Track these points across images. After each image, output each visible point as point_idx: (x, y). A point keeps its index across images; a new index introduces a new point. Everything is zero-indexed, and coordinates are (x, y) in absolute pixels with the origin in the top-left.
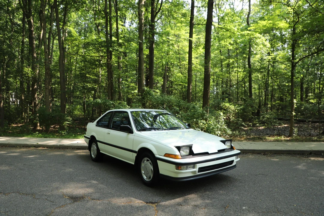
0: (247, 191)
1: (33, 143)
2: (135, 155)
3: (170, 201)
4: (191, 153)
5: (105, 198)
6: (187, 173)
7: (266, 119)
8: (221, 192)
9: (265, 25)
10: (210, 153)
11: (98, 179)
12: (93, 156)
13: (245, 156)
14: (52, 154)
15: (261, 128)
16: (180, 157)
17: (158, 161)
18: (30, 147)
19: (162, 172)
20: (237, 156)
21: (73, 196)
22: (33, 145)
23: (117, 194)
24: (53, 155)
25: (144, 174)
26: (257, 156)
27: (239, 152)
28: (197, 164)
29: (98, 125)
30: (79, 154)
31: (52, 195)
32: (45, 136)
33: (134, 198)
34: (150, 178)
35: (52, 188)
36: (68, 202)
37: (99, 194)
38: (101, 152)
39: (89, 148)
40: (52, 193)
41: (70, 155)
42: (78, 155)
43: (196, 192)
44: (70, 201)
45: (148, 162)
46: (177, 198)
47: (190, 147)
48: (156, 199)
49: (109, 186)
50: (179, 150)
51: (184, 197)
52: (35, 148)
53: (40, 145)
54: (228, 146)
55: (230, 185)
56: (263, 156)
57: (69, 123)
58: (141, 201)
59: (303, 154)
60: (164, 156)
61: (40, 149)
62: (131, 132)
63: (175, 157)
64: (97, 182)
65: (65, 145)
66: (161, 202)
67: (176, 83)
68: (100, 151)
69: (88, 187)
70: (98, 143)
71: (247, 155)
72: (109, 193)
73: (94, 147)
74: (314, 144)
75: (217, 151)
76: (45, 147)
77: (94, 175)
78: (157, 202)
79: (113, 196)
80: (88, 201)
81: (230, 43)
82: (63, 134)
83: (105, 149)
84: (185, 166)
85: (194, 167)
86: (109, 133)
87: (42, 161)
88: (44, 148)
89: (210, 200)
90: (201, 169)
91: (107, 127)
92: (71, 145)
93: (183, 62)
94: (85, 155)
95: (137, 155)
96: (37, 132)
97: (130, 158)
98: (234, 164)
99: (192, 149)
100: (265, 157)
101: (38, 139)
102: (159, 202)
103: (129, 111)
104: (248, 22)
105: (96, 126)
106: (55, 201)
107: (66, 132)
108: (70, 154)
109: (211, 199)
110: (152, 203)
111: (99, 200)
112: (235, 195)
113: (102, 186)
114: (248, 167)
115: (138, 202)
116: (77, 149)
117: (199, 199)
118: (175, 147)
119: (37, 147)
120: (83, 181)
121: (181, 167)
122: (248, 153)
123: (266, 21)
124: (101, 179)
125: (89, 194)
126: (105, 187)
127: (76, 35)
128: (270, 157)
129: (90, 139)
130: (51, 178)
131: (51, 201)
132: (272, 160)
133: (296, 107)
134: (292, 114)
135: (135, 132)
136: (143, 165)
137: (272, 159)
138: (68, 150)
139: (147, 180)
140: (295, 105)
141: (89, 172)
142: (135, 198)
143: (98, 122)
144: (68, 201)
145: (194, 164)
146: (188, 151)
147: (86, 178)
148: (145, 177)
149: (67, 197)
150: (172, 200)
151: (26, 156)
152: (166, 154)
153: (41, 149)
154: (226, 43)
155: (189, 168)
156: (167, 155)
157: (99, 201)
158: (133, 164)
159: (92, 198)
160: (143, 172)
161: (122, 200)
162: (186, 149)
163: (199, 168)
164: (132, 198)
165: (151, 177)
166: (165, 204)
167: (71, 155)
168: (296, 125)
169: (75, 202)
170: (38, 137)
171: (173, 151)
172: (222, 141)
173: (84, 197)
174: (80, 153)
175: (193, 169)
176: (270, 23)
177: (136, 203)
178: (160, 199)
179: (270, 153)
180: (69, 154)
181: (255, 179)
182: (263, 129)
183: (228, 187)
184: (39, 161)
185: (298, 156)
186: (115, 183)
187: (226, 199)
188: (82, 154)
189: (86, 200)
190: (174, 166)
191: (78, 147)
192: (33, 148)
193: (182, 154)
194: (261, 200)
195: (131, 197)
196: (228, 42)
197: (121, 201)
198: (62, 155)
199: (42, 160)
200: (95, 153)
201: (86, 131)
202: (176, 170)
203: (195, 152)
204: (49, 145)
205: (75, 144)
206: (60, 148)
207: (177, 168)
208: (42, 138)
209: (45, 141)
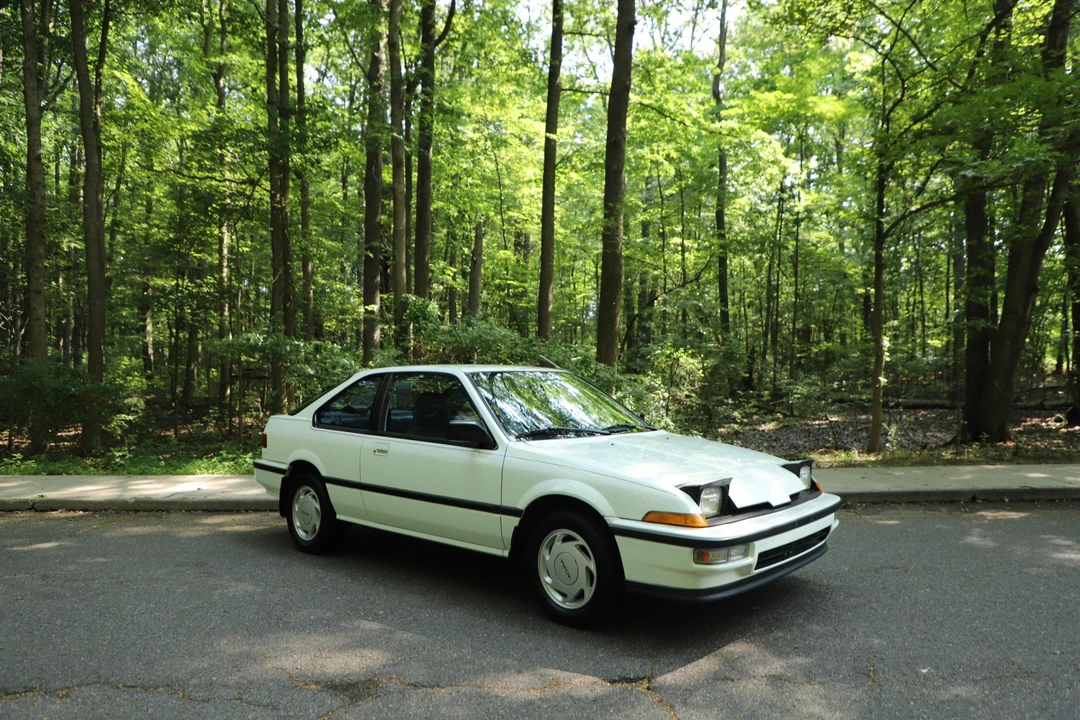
1: (19, 494)
2: (515, 521)
4: (728, 508)
5: (454, 677)
6: (726, 572)
7: (799, 398)
9: (774, 105)
10: (774, 504)
11: (375, 615)
12: (301, 533)
15: (763, 427)
16: (702, 521)
17: (619, 539)
18: (12, 511)
19: (634, 574)
22: (26, 502)
23: (488, 660)
25: (552, 586)
27: (837, 499)
28: (757, 543)
29: (320, 420)
31: (250, 683)
32: (52, 468)
34: (581, 598)
37: (425, 666)
38: (338, 517)
39: (285, 506)
40: (241, 674)
44: (338, 700)
45: (571, 545)
47: (724, 489)
49: (436, 635)
50: (697, 500)
52: (38, 515)
53: (51, 501)
54: (806, 481)
57: (131, 418)
58: (590, 678)
59: (952, 502)
60: (645, 520)
61: (60, 519)
62: (488, 443)
63: (686, 520)
64: (380, 626)
65: (155, 498)
66: (656, 675)
67: (497, 281)
68: (335, 514)
70: (327, 485)
72: (456, 659)
73: (307, 501)
74: (970, 472)
75: (789, 500)
76: (74, 510)
77: (350, 602)
78: (641, 675)
80: (400, 693)
81: (668, 158)
82: (118, 460)
84: (723, 551)
85: (746, 554)
86: (385, 452)
87: (102, 560)
88: (71, 514)
89: (806, 657)
90: (765, 558)
92: (180, 497)
93: (510, 213)
94: (251, 532)
95: (521, 522)
96: (19, 456)
97: (493, 536)
99: (730, 493)
101: (29, 480)
102: (648, 674)
103: (460, 371)
104: (716, 94)
105: (314, 425)
106: (279, 703)
107: (130, 451)
109: (806, 653)
110: (628, 680)
111: (439, 686)
112: (866, 635)
113: (407, 636)
115: (582, 684)
116: (204, 510)
117: (767, 655)
118: (678, 489)
119: (42, 511)
120: (328, 625)
121: (708, 555)
123: (778, 93)
124: (386, 614)
125: (389, 669)
126: (423, 638)
127: (144, 102)
129: (287, 474)
130: (195, 619)
131: (265, 706)
133: (888, 359)
134: (879, 382)
135: (503, 442)
136: (545, 556)
138: (173, 516)
139: (569, 606)
140: (887, 354)
141: (319, 590)
143: (319, 413)
144: (330, 701)
145: (746, 541)
146: (718, 501)
147: (329, 614)
148: (557, 598)
149: (314, 687)
150: (690, 667)
151: (23, 545)
152: (649, 513)
153: (66, 518)
154: (656, 155)
155: (735, 555)
156: (651, 517)
157: (442, 691)
158: (506, 554)
159: (408, 681)
160: (548, 579)
161: (522, 678)
162: (713, 494)
163: (762, 556)
164: (552, 671)
165: (588, 596)
166: (674, 680)
167: (201, 533)
168: (864, 417)
169: (357, 701)
170: (23, 473)
171: (677, 502)
172: (785, 467)
173: (379, 682)
175: (743, 558)
176: (790, 101)
177: (577, 686)
178: (645, 664)
181: (883, 583)
182: (774, 431)
183: (824, 610)
184: (89, 560)
185: (944, 510)
186: (446, 623)
187: (850, 649)
188: (237, 528)
189: (391, 690)
190: (688, 552)
191: (211, 503)
192: (28, 514)
193: (705, 513)
196: (661, 153)
197: (519, 684)
198: (163, 535)
199: (104, 557)
200: (311, 525)
201: (265, 446)
202: (696, 563)
203: (739, 503)
204: (91, 502)
205: (190, 493)
206: (139, 511)
207: (700, 558)
208: (43, 478)
209: (65, 486)
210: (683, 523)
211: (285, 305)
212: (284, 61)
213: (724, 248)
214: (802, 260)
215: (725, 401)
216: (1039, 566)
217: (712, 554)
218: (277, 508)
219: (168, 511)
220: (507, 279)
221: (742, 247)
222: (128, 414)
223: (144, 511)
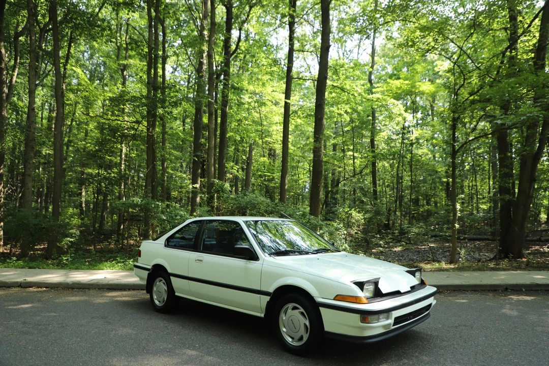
1: (13, 279)
2: (268, 298)
4: (378, 294)
6: (377, 327)
7: (414, 235)
9: (399, 86)
10: (402, 291)
11: (194, 347)
12: (157, 302)
14: (64, 300)
15: (395, 249)
16: (365, 300)
17: (321, 309)
18: (9, 287)
19: (328, 327)
22: (17, 283)
24: (69, 302)
25: (287, 333)
27: (435, 289)
28: (394, 312)
29: (169, 243)
32: (31, 265)
34: (302, 340)
39: (149, 287)
41: (103, 301)
45: (297, 311)
47: (376, 283)
49: (226, 358)
50: (362, 289)
52: (23, 289)
53: (31, 283)
54: (418, 279)
55: (430, 345)
57: (72, 240)
59: (495, 290)
60: (334, 299)
61: (34, 292)
62: (254, 257)
63: (356, 300)
64: (197, 353)
65: (83, 282)
67: (260, 173)
68: (175, 293)
69: (186, 363)
70: (171, 277)
73: (160, 286)
74: (504, 275)
75: (410, 289)
76: (41, 288)
77: (181, 339)
81: (346, 112)
82: (64, 261)
84: (376, 316)
85: (388, 318)
86: (201, 261)
87: (54, 314)
88: (40, 289)
90: (398, 320)
91: (194, 248)
92: (95, 281)
93: (267, 139)
94: (131, 301)
95: (270, 299)
96: (15, 258)
97: (256, 306)
99: (379, 286)
101: (19, 271)
103: (240, 220)
104: (370, 81)
105: (165, 246)
108: (101, 299)
116: (107, 289)
118: (352, 283)
119: (25, 287)
120: (169, 352)
121: (368, 318)
123: (401, 81)
124: (200, 346)
126: (218, 360)
127: (87, 82)
129: (151, 271)
130: (100, 347)
132: (457, 302)
133: (459, 215)
134: (455, 227)
135: (262, 257)
136: (283, 317)
138: (91, 291)
139: (295, 344)
140: (459, 212)
141: (165, 333)
143: (168, 240)
145: (388, 311)
146: (373, 289)
147: (170, 346)
148: (289, 340)
151: (14, 305)
152: (337, 295)
153: (37, 291)
154: (340, 111)
155: (382, 319)
156: (338, 297)
158: (262, 315)
160: (284, 330)
162: (370, 286)
163: (396, 319)
165: (305, 339)
167: (105, 301)
168: (447, 244)
170: (16, 267)
171: (352, 290)
172: (407, 272)
174: (119, 296)
176: (407, 85)
180: (99, 301)
182: (401, 251)
184: (47, 314)
185: (491, 295)
186: (231, 352)
188: (124, 299)
190: (357, 316)
191: (111, 285)
192: (17, 289)
193: (366, 296)
196: (343, 109)
199: (55, 313)
200: (162, 298)
201: (140, 257)
202: (362, 323)
203: (384, 291)
204: (50, 283)
205: (101, 279)
206: (74, 289)
207: (364, 320)
208: (26, 270)
209: (37, 274)
210: (355, 301)
211: (152, 184)
212: (156, 63)
213: (374, 157)
214: (414, 164)
215: (376, 235)
216: (543, 326)
217: (370, 318)
218: (145, 288)
219: (89, 289)
220: (264, 172)
221: (384, 157)
222: (71, 238)
223: (77, 289)
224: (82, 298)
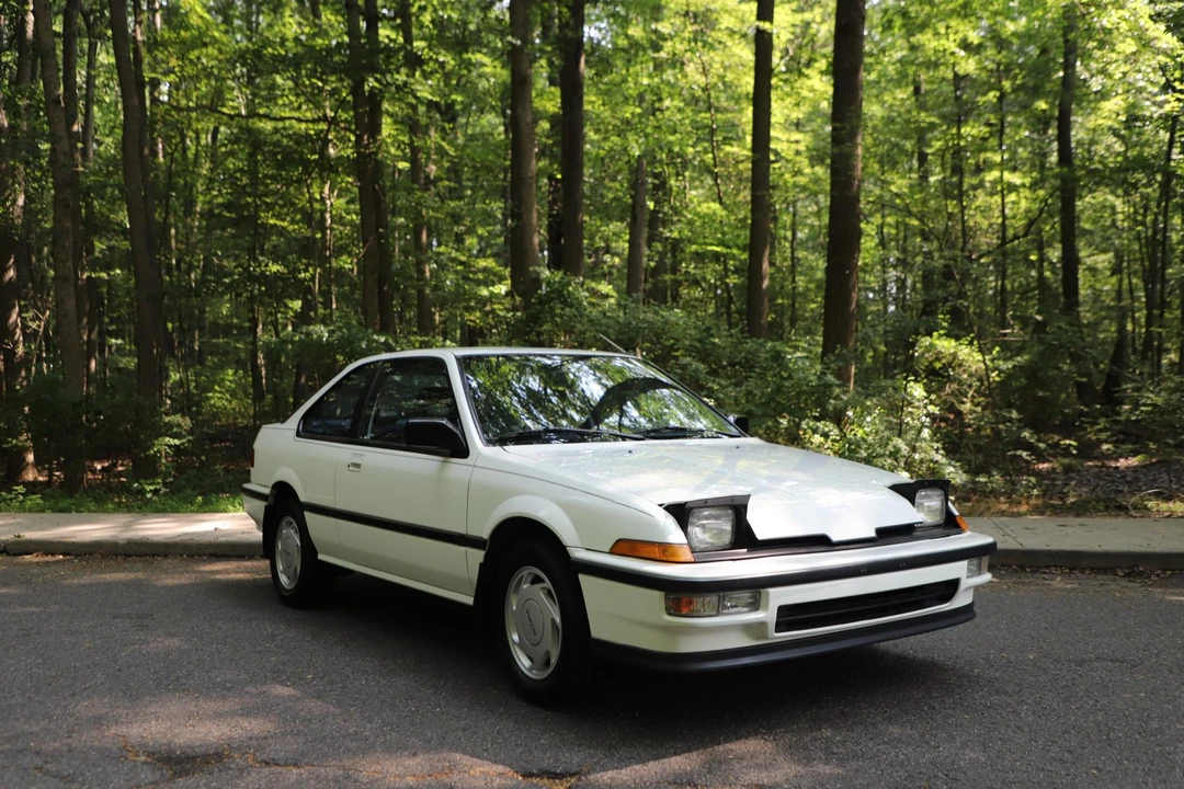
0: (1026, 729)
2: (478, 556)
3: (637, 767)
4: (744, 538)
5: (325, 755)
6: (719, 630)
8: (895, 730)
10: (835, 538)
11: (300, 678)
12: (284, 579)
13: (1030, 583)
14: (86, 580)
16: (686, 554)
17: (583, 578)
19: (600, 629)
20: (975, 561)
21: (174, 752)
23: (388, 737)
24: (91, 585)
25: (521, 645)
26: (1093, 583)
28: (773, 591)
29: (307, 430)
30: (219, 577)
31: (70, 750)
32: (61, 504)
33: (465, 754)
34: (547, 663)
35: (71, 720)
36: (143, 776)
37: (301, 739)
38: (321, 557)
39: (268, 548)
40: (69, 740)
41: (176, 582)
42: (213, 580)
43: (770, 729)
44: (158, 774)
45: (538, 586)
46: (675, 754)
47: (737, 509)
48: (572, 758)
49: (352, 706)
50: (683, 524)
51: (710, 750)
52: (7, 558)
53: (30, 542)
54: (931, 511)
55: (943, 701)
56: (1124, 583)
57: (177, 442)
58: (500, 768)
60: (613, 552)
61: (31, 563)
62: (460, 450)
63: (664, 552)
64: (294, 692)
65: (156, 539)
66: (594, 771)
67: (695, 248)
68: (316, 553)
69: (247, 713)
70: (307, 515)
71: (1038, 575)
72: (350, 735)
73: (289, 536)
75: (873, 535)
76: (53, 554)
77: (284, 664)
78: (575, 769)
79: (366, 748)
80: (241, 770)
82: (149, 495)
83: (338, 543)
84: (713, 598)
85: (755, 605)
86: (358, 466)
87: (34, 609)
88: (49, 558)
89: (838, 765)
90: (791, 616)
91: (351, 437)
93: (728, 148)
95: (486, 556)
97: (459, 577)
98: (961, 600)
99: (748, 518)
100: (1131, 585)
101: (21, 518)
102: (585, 769)
103: (450, 354)
105: (298, 435)
106: (82, 774)
107: (165, 485)
108: (173, 577)
109: (842, 761)
110: (553, 776)
111: (296, 765)
112: (964, 745)
113: (314, 706)
114: (1043, 625)
115: (483, 773)
117: (780, 759)
118: (661, 509)
119: (16, 555)
120: (229, 689)
121: (691, 603)
122: (1048, 567)
124: (313, 679)
125: (254, 743)
126: (332, 709)
128: (1161, 587)
129: (271, 500)
130: (74, 677)
131: (62, 778)
132: (1170, 601)
135: (475, 446)
136: (514, 604)
137: (1174, 594)
138: (166, 562)
139: (534, 675)
141: (259, 648)
142: (473, 755)
143: (304, 417)
144: (146, 776)
145: (755, 588)
146: (728, 527)
147: (244, 676)
148: (524, 662)
149: (143, 758)
150: (652, 764)
152: (619, 541)
153: (37, 563)
154: (943, 40)
155: (732, 607)
156: (624, 547)
157: (295, 770)
158: (469, 600)
159: (264, 757)
160: (516, 637)
161: (411, 762)
162: (717, 518)
163: (784, 610)
164: (458, 756)
165: (553, 661)
166: (612, 779)
167: (183, 581)
169: (180, 776)
170: (22, 509)
171: (655, 526)
172: (897, 488)
173: (228, 757)
174: (227, 572)
175: (751, 611)
177: (474, 776)
178: (592, 757)
179: (1164, 570)
180: (169, 581)
181: (1073, 679)
183: (934, 708)
184: (19, 609)
186: (379, 692)
187: (918, 763)
189: (233, 766)
190: (656, 597)
191: (219, 545)
193: (696, 544)
194: (1097, 769)
195: (450, 750)
197: (401, 768)
198: (137, 584)
199: (38, 607)
200: (293, 569)
201: (253, 466)
202: (670, 614)
203: (762, 533)
204: (74, 543)
206: (130, 556)
207: (674, 608)
208: (48, 515)
209: (59, 525)
210: (657, 556)
217: (698, 602)
219: (166, 556)
222: (174, 438)
223: (137, 556)
224: (132, 576)
